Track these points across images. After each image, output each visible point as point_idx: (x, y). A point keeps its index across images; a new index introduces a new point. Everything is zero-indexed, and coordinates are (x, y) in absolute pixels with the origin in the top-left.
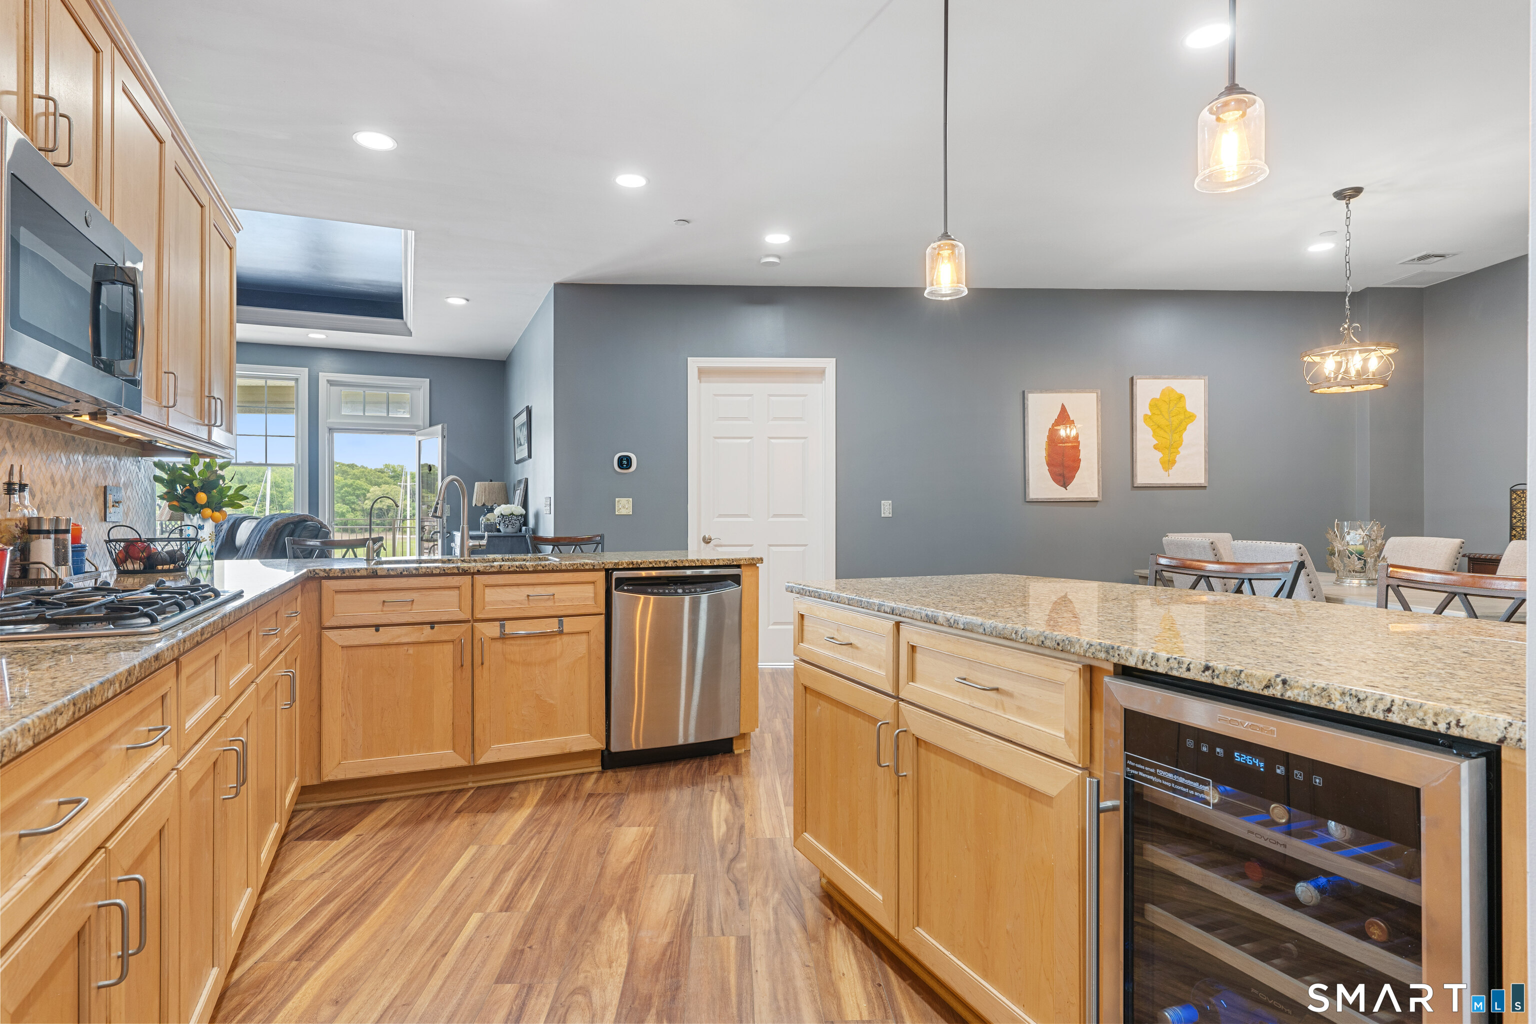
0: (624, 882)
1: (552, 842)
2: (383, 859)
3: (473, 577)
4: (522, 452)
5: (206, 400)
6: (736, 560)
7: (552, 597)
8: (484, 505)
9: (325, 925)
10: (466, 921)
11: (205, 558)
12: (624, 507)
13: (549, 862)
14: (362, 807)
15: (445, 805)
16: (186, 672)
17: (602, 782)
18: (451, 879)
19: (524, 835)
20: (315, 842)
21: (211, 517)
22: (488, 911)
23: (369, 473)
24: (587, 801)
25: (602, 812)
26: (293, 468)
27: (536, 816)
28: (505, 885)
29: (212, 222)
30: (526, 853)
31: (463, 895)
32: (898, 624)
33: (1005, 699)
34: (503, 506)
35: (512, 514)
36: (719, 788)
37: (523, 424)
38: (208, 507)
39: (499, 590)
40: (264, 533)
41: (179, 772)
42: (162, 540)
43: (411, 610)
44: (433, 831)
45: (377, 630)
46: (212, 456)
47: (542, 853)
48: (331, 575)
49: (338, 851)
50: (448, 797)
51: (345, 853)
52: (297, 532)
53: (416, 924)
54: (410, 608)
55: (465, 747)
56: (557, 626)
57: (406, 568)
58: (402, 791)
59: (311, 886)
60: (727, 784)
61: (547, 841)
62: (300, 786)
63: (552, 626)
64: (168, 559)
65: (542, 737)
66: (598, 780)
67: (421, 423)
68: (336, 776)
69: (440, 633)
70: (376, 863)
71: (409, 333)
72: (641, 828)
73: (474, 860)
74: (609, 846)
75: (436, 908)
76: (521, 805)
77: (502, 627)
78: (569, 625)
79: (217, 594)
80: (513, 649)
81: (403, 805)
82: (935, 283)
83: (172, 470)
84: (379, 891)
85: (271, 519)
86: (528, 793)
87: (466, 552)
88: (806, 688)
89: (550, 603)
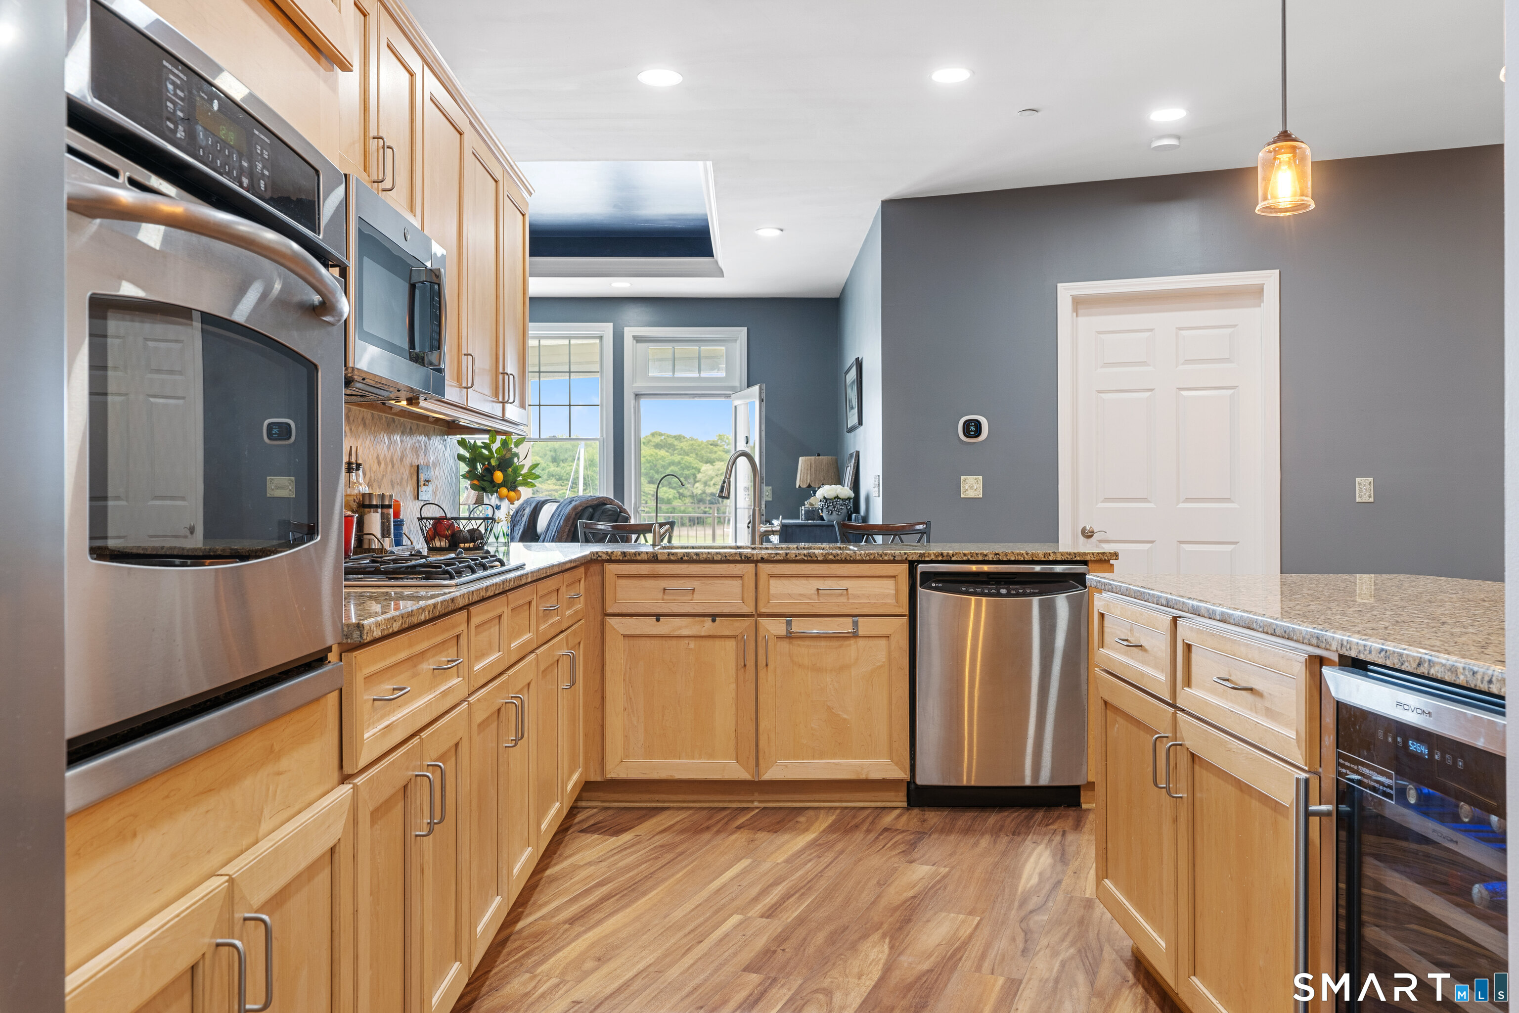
0: (898, 913)
1: (830, 867)
2: (656, 858)
3: (756, 566)
4: (853, 420)
5: (501, 376)
6: (1080, 554)
7: (845, 592)
8: (809, 486)
9: (596, 902)
10: (725, 920)
11: (502, 539)
12: (971, 488)
13: (823, 884)
14: (644, 812)
15: (726, 819)
16: (475, 621)
17: (904, 818)
18: (719, 883)
19: (802, 857)
20: (596, 836)
21: (507, 497)
22: (749, 915)
23: (699, 446)
24: (880, 834)
25: (894, 846)
26: (597, 442)
27: (820, 842)
28: (771, 897)
29: (506, 193)
30: (800, 873)
31: (727, 899)
32: (1175, 619)
33: (1257, 699)
34: (827, 487)
35: (837, 497)
36: (1045, 841)
37: (853, 382)
38: (504, 486)
39: (785, 582)
40: (563, 518)
41: (469, 703)
42: (464, 519)
43: (692, 600)
44: (709, 841)
45: (658, 620)
46: (505, 433)
47: (816, 875)
48: (613, 558)
49: (615, 846)
50: (731, 813)
51: (622, 849)
52: (597, 515)
53: (678, 914)
54: (690, 598)
55: (748, 758)
56: (852, 628)
57: (686, 553)
58: (684, 802)
59: (588, 870)
60: (1058, 838)
61: (825, 865)
62: (584, 780)
63: (846, 626)
64: (469, 537)
65: (834, 756)
66: (899, 816)
67: (737, 384)
68: (618, 775)
69: (723, 627)
70: (649, 860)
71: (720, 273)
72: (934, 868)
73: (745, 872)
74: (892, 879)
75: (699, 905)
76: (806, 830)
77: (789, 624)
78: (866, 626)
79: (503, 564)
80: (802, 650)
81: (683, 815)
82: (1269, 197)
83: (473, 448)
84: (649, 883)
85: (570, 502)
86: (817, 819)
87: (757, 539)
88: (1106, 703)
89: (843, 600)
